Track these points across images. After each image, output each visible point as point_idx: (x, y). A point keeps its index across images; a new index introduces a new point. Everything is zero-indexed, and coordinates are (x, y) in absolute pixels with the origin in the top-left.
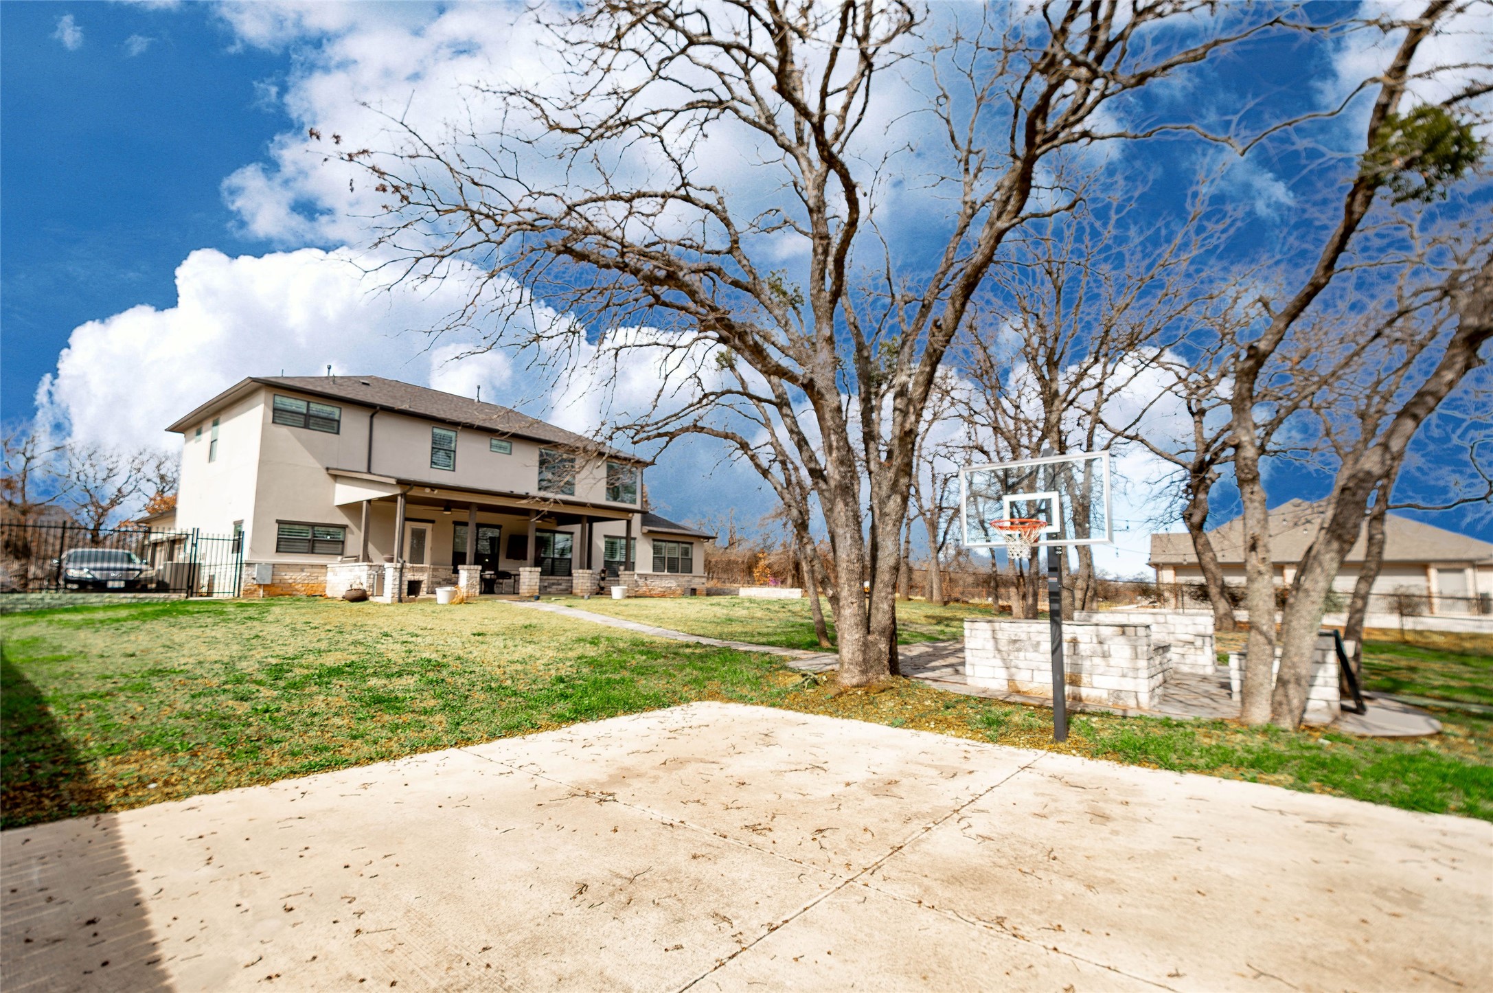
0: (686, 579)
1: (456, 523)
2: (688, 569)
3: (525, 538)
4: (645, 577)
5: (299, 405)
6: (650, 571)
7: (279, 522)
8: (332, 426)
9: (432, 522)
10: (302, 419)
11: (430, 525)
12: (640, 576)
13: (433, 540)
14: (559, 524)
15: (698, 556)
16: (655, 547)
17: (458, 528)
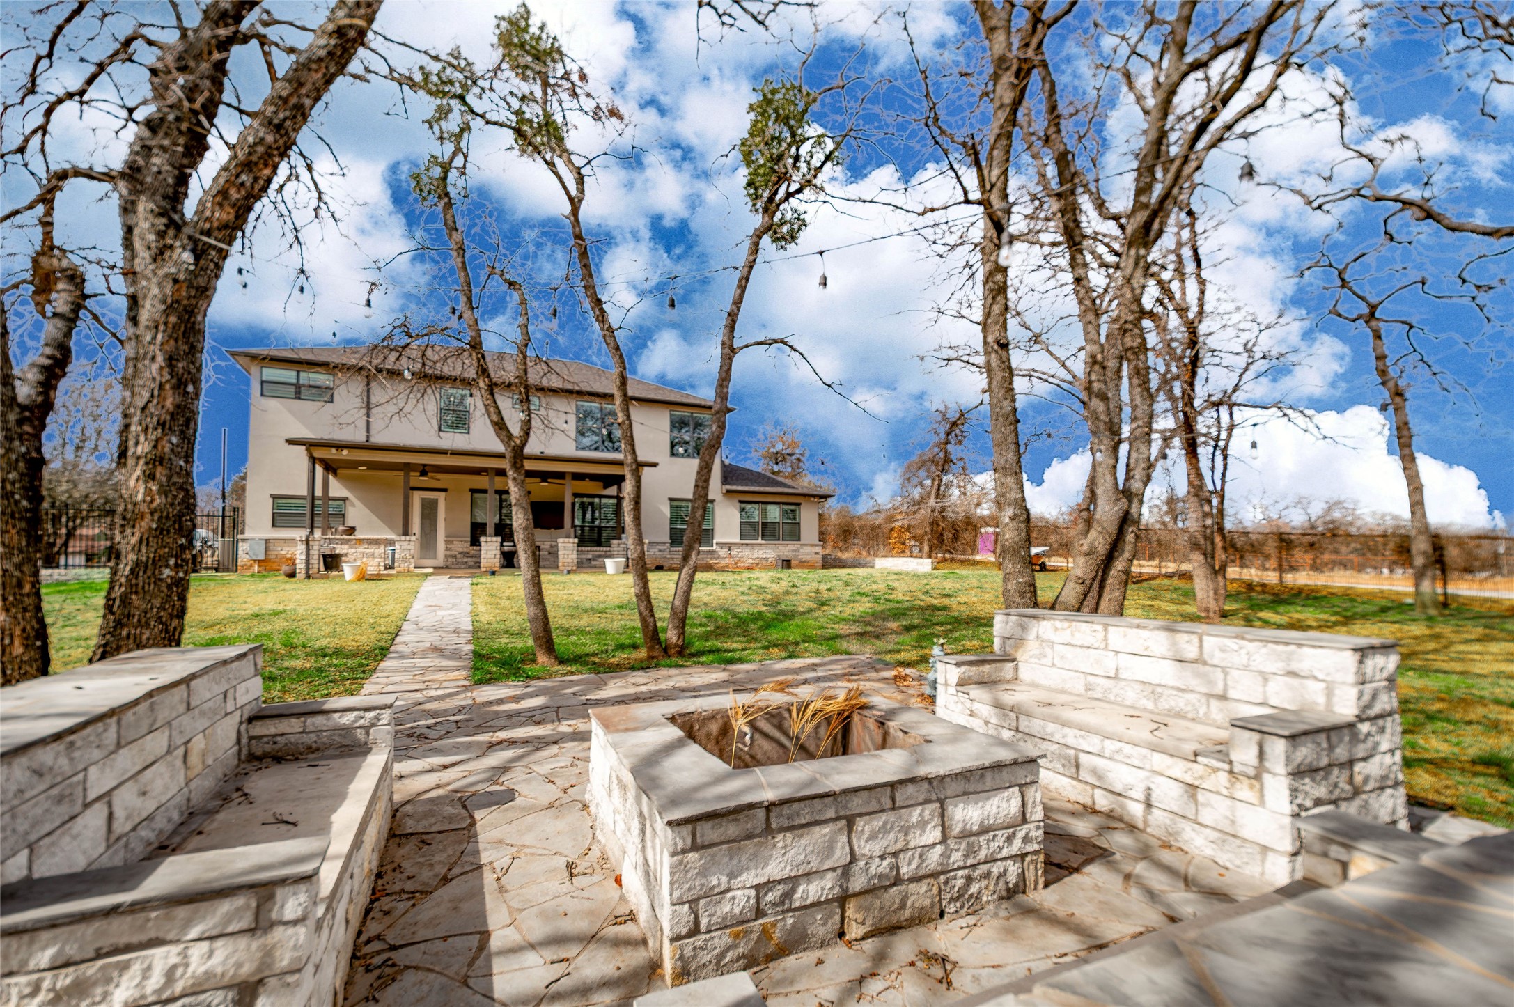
0: (791, 548)
1: (473, 491)
2: (794, 534)
3: (562, 504)
4: (729, 547)
5: (288, 375)
6: (737, 540)
7: (274, 497)
8: (326, 394)
9: (445, 490)
10: (293, 389)
11: (443, 494)
12: (721, 545)
13: (447, 509)
14: (606, 487)
15: (808, 518)
16: (742, 510)
17: (477, 495)
